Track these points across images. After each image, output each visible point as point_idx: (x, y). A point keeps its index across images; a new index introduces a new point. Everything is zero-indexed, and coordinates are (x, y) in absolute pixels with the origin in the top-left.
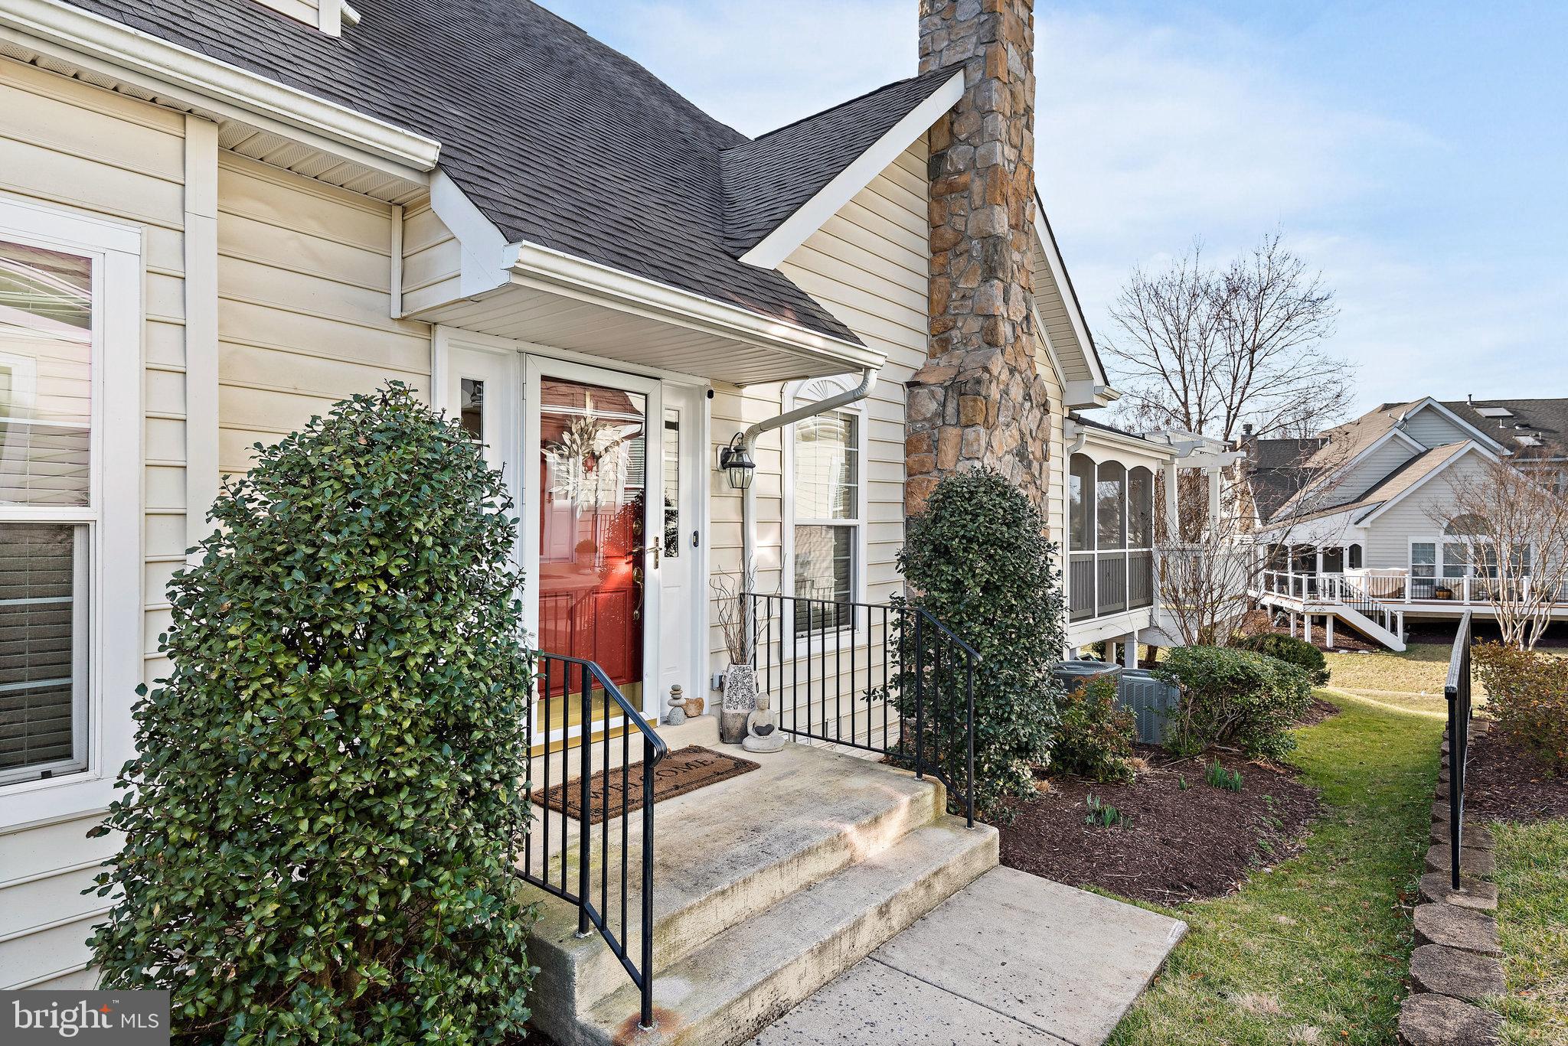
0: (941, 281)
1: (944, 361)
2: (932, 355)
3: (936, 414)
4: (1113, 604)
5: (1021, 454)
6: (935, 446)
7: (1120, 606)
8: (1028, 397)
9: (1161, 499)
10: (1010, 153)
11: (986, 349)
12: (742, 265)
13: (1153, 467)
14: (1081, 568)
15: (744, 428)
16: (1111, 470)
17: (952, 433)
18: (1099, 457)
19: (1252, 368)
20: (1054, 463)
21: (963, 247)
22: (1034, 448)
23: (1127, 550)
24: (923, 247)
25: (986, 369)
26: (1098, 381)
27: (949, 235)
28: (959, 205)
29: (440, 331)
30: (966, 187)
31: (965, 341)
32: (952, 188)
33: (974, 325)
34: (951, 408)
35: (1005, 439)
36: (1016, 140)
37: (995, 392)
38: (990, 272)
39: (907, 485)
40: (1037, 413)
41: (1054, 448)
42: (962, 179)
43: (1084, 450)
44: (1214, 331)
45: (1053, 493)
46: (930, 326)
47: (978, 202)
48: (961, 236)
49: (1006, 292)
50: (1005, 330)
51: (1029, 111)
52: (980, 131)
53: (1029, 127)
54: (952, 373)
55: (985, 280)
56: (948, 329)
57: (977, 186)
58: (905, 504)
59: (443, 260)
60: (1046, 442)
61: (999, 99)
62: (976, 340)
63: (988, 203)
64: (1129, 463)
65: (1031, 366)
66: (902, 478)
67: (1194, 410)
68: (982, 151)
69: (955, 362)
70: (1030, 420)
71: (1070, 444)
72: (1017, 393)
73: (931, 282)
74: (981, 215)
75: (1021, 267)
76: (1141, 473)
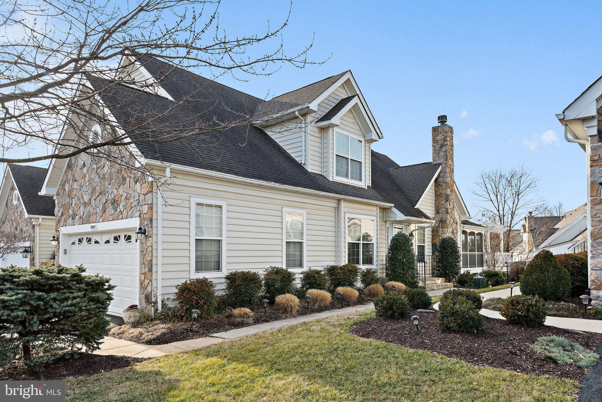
0: (437, 201)
1: (438, 216)
2: (436, 214)
3: (438, 226)
4: (473, 265)
5: (453, 232)
6: (437, 231)
7: (475, 266)
8: (454, 222)
9: (485, 241)
10: (450, 179)
11: (446, 214)
12: (415, 209)
13: (483, 233)
14: (465, 256)
15: (411, 230)
16: (472, 234)
17: (441, 229)
18: (468, 231)
19: (518, 200)
20: (459, 233)
21: (441, 195)
22: (455, 231)
23: (476, 253)
24: (434, 195)
25: (447, 218)
26: (468, 215)
27: (439, 193)
28: (441, 188)
29: (387, 222)
30: (442, 185)
31: (442, 212)
32: (439, 185)
33: (444, 210)
34: (440, 225)
35: (450, 230)
36: (451, 176)
37: (448, 222)
38: (447, 200)
39: (432, 238)
40: (455, 225)
41: (459, 230)
42: (441, 184)
43: (465, 230)
44: (508, 186)
45: (459, 239)
46: (435, 209)
47: (444, 188)
48: (441, 194)
49: (450, 204)
50: (450, 210)
51: (453, 170)
52: (445, 176)
53: (453, 173)
54: (440, 218)
55: (446, 202)
56: (439, 210)
57: (444, 185)
58: (432, 242)
59: (392, 215)
60: (457, 230)
61: (448, 170)
62: (444, 212)
63: (446, 189)
64: (476, 232)
65: (454, 216)
66: (431, 237)
67: (501, 212)
68: (445, 179)
69: (441, 216)
70: (454, 226)
71: (462, 229)
72: (452, 221)
73: (435, 201)
74: (445, 191)
75: (452, 198)
76: (480, 234)
